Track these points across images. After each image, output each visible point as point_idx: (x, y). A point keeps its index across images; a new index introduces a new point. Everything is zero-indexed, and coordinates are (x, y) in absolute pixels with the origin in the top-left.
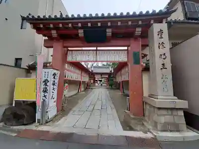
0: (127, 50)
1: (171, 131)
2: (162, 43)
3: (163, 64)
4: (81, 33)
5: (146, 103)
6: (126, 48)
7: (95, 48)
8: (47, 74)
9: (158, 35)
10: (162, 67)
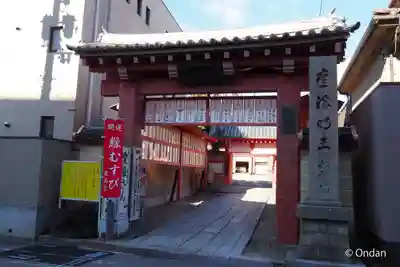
2: (326, 96)
3: (324, 139)
4: (172, 70)
7: (205, 95)
9: (318, 80)
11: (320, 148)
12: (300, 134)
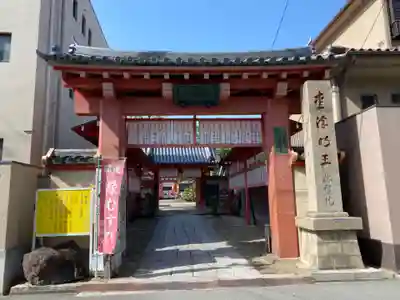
0: (262, 120)
1: (337, 268)
2: (323, 117)
3: (325, 156)
5: (301, 229)
6: (259, 116)
7: (192, 117)
9: (316, 101)
10: (323, 162)
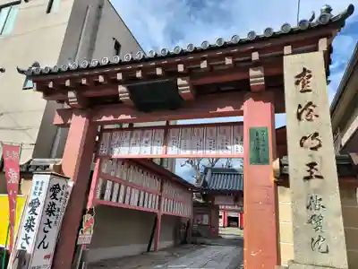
2: (310, 104)
3: (312, 165)
4: (123, 91)
7: (164, 123)
8: (39, 186)
9: (297, 83)
10: (308, 174)
11: (307, 178)
12: (276, 164)
